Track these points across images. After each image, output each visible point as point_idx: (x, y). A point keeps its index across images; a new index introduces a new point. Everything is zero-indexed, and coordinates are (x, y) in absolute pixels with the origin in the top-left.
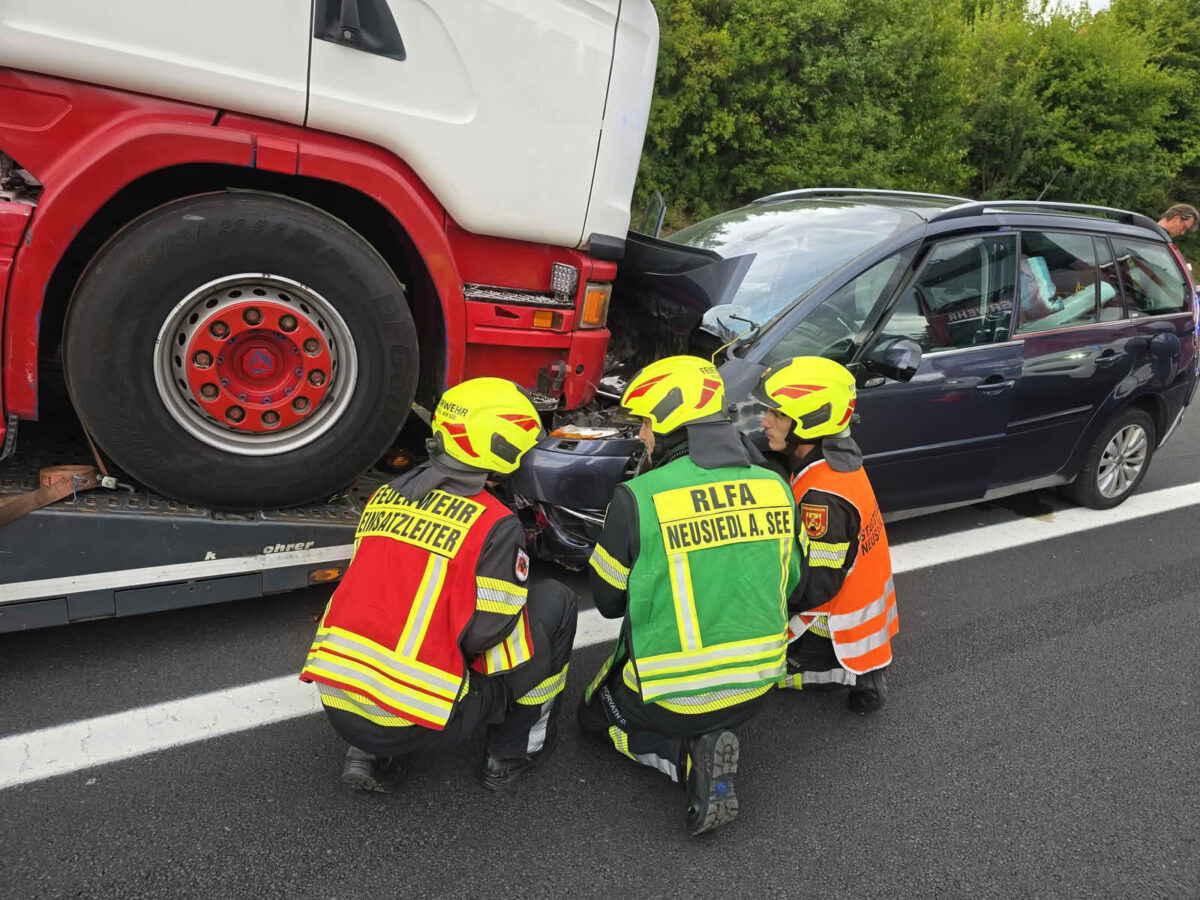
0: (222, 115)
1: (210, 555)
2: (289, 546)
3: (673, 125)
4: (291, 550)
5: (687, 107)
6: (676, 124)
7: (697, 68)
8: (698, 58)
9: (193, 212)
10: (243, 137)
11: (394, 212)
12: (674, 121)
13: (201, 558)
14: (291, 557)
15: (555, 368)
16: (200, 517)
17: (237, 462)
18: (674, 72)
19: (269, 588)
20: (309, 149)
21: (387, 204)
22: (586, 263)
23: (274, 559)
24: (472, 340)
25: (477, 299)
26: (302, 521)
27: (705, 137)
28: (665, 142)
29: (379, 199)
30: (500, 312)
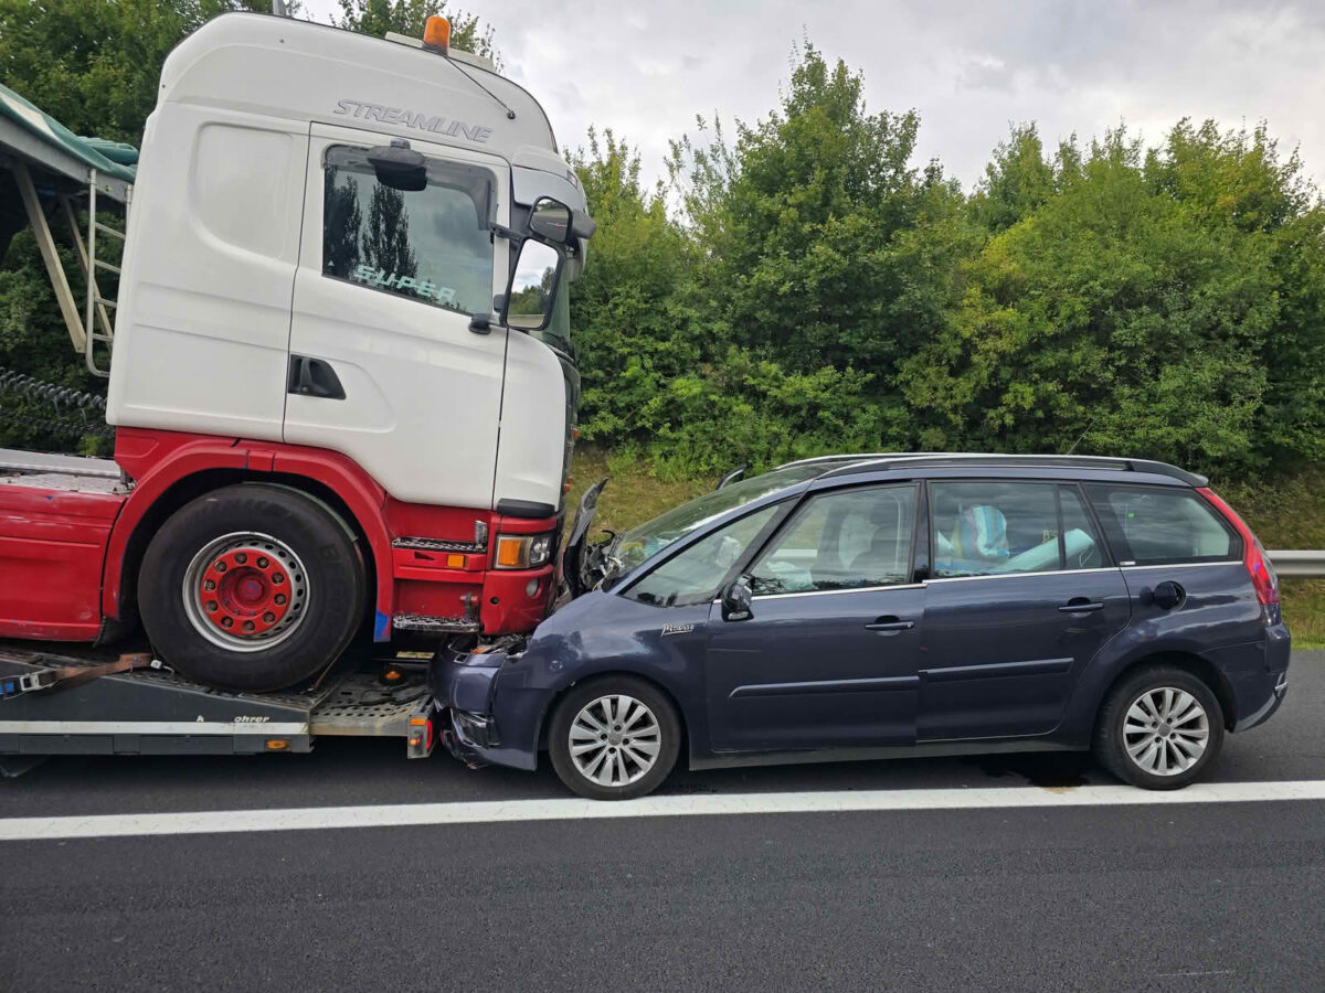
0: (237, 441)
1: (200, 718)
2: (253, 719)
3: (965, 401)
4: (254, 721)
5: (978, 383)
6: (968, 399)
7: (982, 346)
8: (982, 336)
9: (213, 496)
10: (241, 452)
11: (336, 491)
12: (965, 397)
13: (194, 720)
14: (252, 727)
15: (463, 598)
16: (199, 691)
17: (227, 656)
18: (958, 351)
19: (238, 749)
20: (280, 455)
21: (330, 485)
22: (495, 520)
23: (242, 727)
24: (398, 576)
25: (400, 547)
26: (266, 702)
27: (1002, 410)
28: (959, 417)
29: (326, 482)
30: (418, 556)
